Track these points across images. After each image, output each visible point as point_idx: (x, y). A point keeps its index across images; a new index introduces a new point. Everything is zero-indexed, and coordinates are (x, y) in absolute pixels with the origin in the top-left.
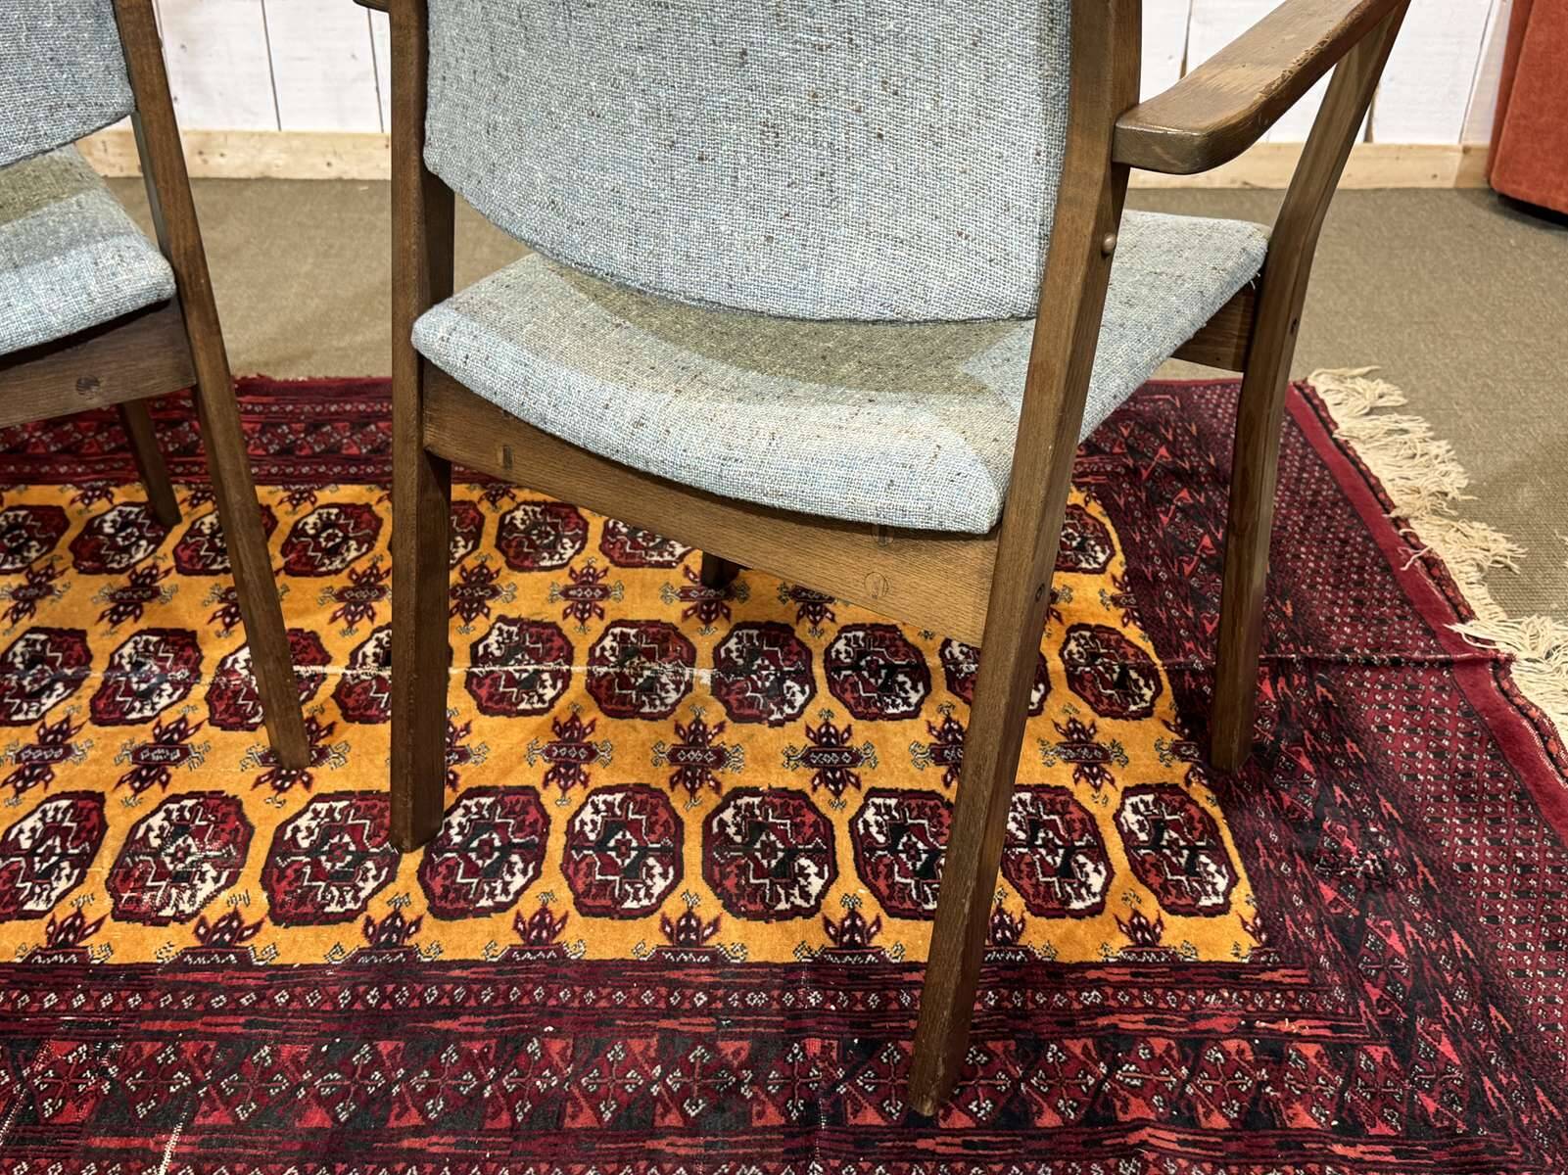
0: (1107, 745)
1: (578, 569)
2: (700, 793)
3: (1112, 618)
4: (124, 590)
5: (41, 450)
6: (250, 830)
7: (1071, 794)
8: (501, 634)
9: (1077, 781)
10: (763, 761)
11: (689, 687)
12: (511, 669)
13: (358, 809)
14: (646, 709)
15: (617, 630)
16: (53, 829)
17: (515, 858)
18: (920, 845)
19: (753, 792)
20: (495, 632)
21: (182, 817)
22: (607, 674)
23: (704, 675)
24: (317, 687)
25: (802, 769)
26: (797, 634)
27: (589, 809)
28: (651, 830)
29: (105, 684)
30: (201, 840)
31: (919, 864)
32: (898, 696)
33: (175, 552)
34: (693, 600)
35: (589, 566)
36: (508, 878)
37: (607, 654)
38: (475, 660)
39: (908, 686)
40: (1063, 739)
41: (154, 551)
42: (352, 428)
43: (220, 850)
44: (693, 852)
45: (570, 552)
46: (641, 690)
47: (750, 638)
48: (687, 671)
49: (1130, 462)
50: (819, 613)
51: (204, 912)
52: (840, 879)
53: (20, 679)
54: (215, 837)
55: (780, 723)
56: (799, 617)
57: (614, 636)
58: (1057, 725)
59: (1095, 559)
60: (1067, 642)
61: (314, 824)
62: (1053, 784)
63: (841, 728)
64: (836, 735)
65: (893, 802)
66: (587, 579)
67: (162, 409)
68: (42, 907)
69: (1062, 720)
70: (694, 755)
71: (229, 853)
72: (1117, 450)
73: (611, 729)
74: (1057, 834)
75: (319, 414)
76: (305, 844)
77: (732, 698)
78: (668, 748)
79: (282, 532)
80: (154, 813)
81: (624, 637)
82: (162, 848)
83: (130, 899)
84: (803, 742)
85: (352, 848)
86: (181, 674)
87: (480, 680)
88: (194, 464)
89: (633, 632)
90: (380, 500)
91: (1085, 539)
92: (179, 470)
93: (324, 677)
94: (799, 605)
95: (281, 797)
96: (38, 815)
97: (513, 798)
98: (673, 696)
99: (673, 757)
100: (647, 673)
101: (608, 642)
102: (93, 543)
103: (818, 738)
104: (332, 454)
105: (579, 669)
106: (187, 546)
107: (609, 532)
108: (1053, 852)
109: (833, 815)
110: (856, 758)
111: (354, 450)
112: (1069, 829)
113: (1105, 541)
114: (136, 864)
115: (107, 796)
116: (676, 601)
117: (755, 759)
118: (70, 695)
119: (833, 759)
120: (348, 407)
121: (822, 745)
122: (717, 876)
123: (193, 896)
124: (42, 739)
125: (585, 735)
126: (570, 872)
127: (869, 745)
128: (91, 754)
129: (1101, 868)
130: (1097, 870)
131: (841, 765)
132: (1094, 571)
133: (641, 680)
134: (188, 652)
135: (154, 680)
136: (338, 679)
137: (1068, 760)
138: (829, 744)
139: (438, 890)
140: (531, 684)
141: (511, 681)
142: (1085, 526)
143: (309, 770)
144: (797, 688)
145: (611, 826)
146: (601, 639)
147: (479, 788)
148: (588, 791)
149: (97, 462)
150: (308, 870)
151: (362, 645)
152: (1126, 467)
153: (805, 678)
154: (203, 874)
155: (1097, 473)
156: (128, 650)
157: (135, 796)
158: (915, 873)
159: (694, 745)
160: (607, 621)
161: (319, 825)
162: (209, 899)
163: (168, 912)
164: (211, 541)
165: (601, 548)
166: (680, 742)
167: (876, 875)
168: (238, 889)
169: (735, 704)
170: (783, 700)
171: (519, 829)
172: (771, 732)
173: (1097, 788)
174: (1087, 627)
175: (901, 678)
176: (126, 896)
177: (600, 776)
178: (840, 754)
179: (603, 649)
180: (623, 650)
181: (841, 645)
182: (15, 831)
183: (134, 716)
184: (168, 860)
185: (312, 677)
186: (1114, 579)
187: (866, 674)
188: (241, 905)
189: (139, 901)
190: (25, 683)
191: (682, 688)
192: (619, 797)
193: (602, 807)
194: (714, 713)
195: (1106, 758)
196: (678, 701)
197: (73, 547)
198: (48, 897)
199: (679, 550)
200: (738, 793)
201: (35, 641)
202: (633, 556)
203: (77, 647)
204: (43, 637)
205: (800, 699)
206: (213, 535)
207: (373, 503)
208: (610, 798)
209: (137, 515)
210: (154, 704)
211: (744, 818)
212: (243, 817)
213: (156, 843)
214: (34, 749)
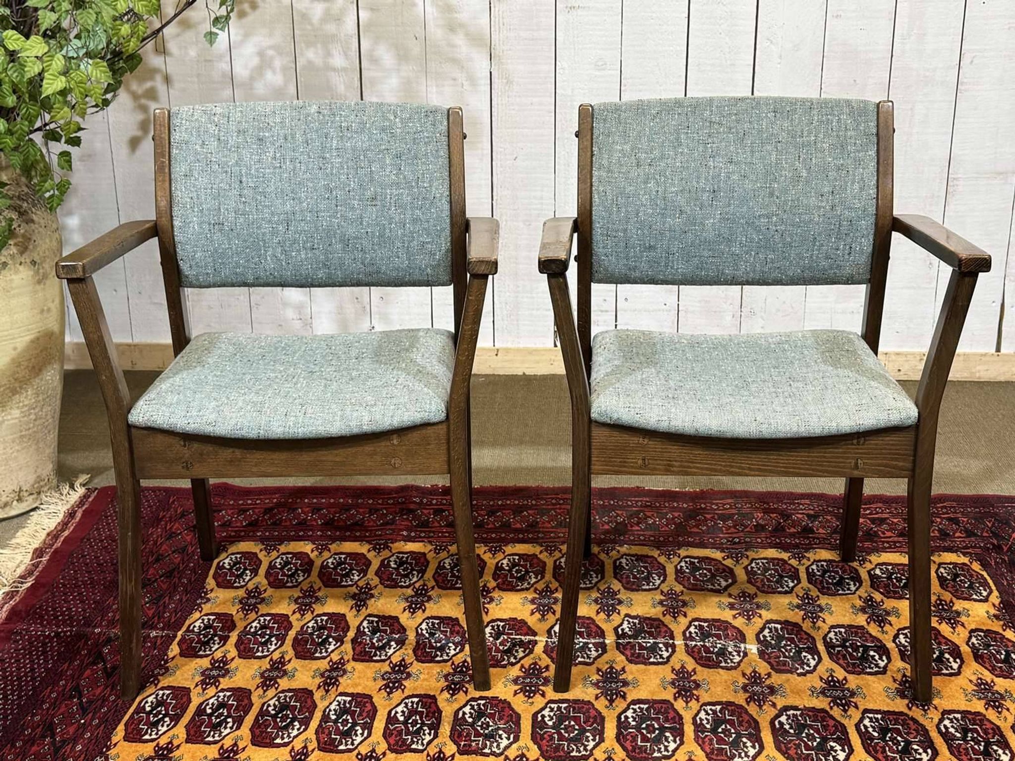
0: (1002, 692)
1: (665, 590)
2: (764, 707)
3: (997, 626)
4: (412, 597)
5: (341, 524)
6: (518, 717)
7: (985, 716)
8: (629, 624)
9: (987, 709)
10: (798, 693)
11: (746, 654)
12: (640, 641)
13: (574, 708)
14: (723, 664)
15: (696, 623)
16: (413, 712)
17: (668, 734)
18: (899, 738)
19: (796, 708)
20: (626, 623)
21: (480, 709)
22: (696, 645)
23: (753, 648)
24: (533, 647)
25: (821, 697)
26: (804, 629)
27: (703, 713)
28: (740, 724)
29: (417, 642)
30: (494, 720)
31: (900, 748)
32: (871, 663)
33: (433, 577)
34: (737, 609)
35: (672, 590)
36: (666, 744)
37: (694, 635)
38: (619, 637)
39: (877, 657)
40: (975, 688)
41: (422, 577)
42: (514, 514)
43: (505, 725)
44: (767, 737)
45: (658, 582)
46: (718, 654)
47: (776, 629)
48: (742, 645)
49: (995, 542)
50: (815, 617)
51: (506, 753)
52: (855, 753)
53: (371, 640)
54: (500, 719)
55: (804, 674)
56: (804, 619)
57: (696, 626)
58: (971, 681)
59: (981, 594)
60: (970, 638)
61: (552, 714)
62: (973, 711)
63: (841, 678)
64: (838, 681)
65: (879, 716)
66: (671, 595)
67: (403, 503)
68: (420, 747)
69: (974, 678)
70: (757, 689)
71: (510, 726)
72: (985, 534)
73: (706, 673)
74: (979, 734)
75: (493, 506)
76: (550, 723)
77: (772, 660)
78: (741, 684)
79: (490, 568)
80: (465, 706)
81: (701, 628)
82: (473, 723)
83: (464, 745)
84: (819, 685)
85: (577, 727)
86: (458, 639)
87: (625, 646)
88: (430, 532)
89: (706, 624)
90: (541, 552)
91: (972, 583)
92: (423, 535)
93: (536, 642)
94: (802, 613)
95: (530, 700)
96: (403, 705)
97: (660, 705)
98: (737, 659)
99: (745, 688)
100: (719, 646)
101: (692, 629)
102: (387, 573)
103: (827, 682)
104: (506, 526)
105: (679, 642)
106: (440, 575)
107: (679, 572)
108: (978, 743)
109: (845, 722)
110: (853, 694)
111: (518, 526)
112: (986, 732)
113: (985, 584)
114: (463, 730)
115: (437, 697)
116: (727, 610)
117: (792, 692)
118: (401, 648)
119: (839, 693)
120: (508, 502)
121: (830, 686)
122: (784, 749)
123: (498, 745)
124: (393, 668)
125: (691, 676)
126: (700, 742)
127: (859, 687)
128: (422, 676)
129: (1007, 752)
130: (1004, 753)
131: (845, 696)
132: (980, 601)
133: (716, 650)
134: (457, 628)
135: (443, 642)
136: (544, 643)
137: (980, 699)
138: (834, 686)
139: (630, 748)
140: (654, 649)
141: (641, 648)
142: (971, 576)
143: (541, 687)
144: (810, 657)
145: (717, 722)
146: (688, 627)
147: (638, 700)
148: (700, 704)
149: (377, 530)
150: (556, 736)
151: (552, 627)
152: (993, 544)
153: (814, 651)
154: (500, 736)
155: (975, 547)
156: (424, 626)
157: (451, 697)
158: (898, 752)
159: (755, 683)
160: (689, 619)
161: (555, 715)
162: (507, 747)
163: (487, 751)
164: (452, 572)
165: (676, 580)
166: (747, 682)
167: (876, 752)
168: (521, 743)
169: (775, 664)
170: (802, 664)
171: (667, 720)
172: (800, 679)
173: (1000, 713)
174: (981, 631)
175: (872, 653)
176: (462, 743)
177: (705, 697)
178: (843, 691)
179: (690, 633)
180: (702, 634)
181: (832, 635)
182: (393, 712)
183: (438, 659)
184: (479, 728)
185: (530, 642)
186: (994, 605)
187: (850, 650)
188: (525, 751)
189: (470, 746)
190: (374, 641)
191: (742, 654)
192: (718, 708)
193: (710, 712)
194: (763, 668)
195: (1003, 697)
196: (741, 661)
197: (377, 574)
198: (422, 743)
199: (724, 584)
200: (786, 709)
201: (373, 621)
202: (696, 585)
203: (396, 624)
204: (376, 619)
205: (813, 663)
206: (452, 569)
207: (537, 554)
208: (713, 708)
210: (447, 653)
211: (793, 721)
212: (513, 710)
213: (470, 720)
214: (390, 674)
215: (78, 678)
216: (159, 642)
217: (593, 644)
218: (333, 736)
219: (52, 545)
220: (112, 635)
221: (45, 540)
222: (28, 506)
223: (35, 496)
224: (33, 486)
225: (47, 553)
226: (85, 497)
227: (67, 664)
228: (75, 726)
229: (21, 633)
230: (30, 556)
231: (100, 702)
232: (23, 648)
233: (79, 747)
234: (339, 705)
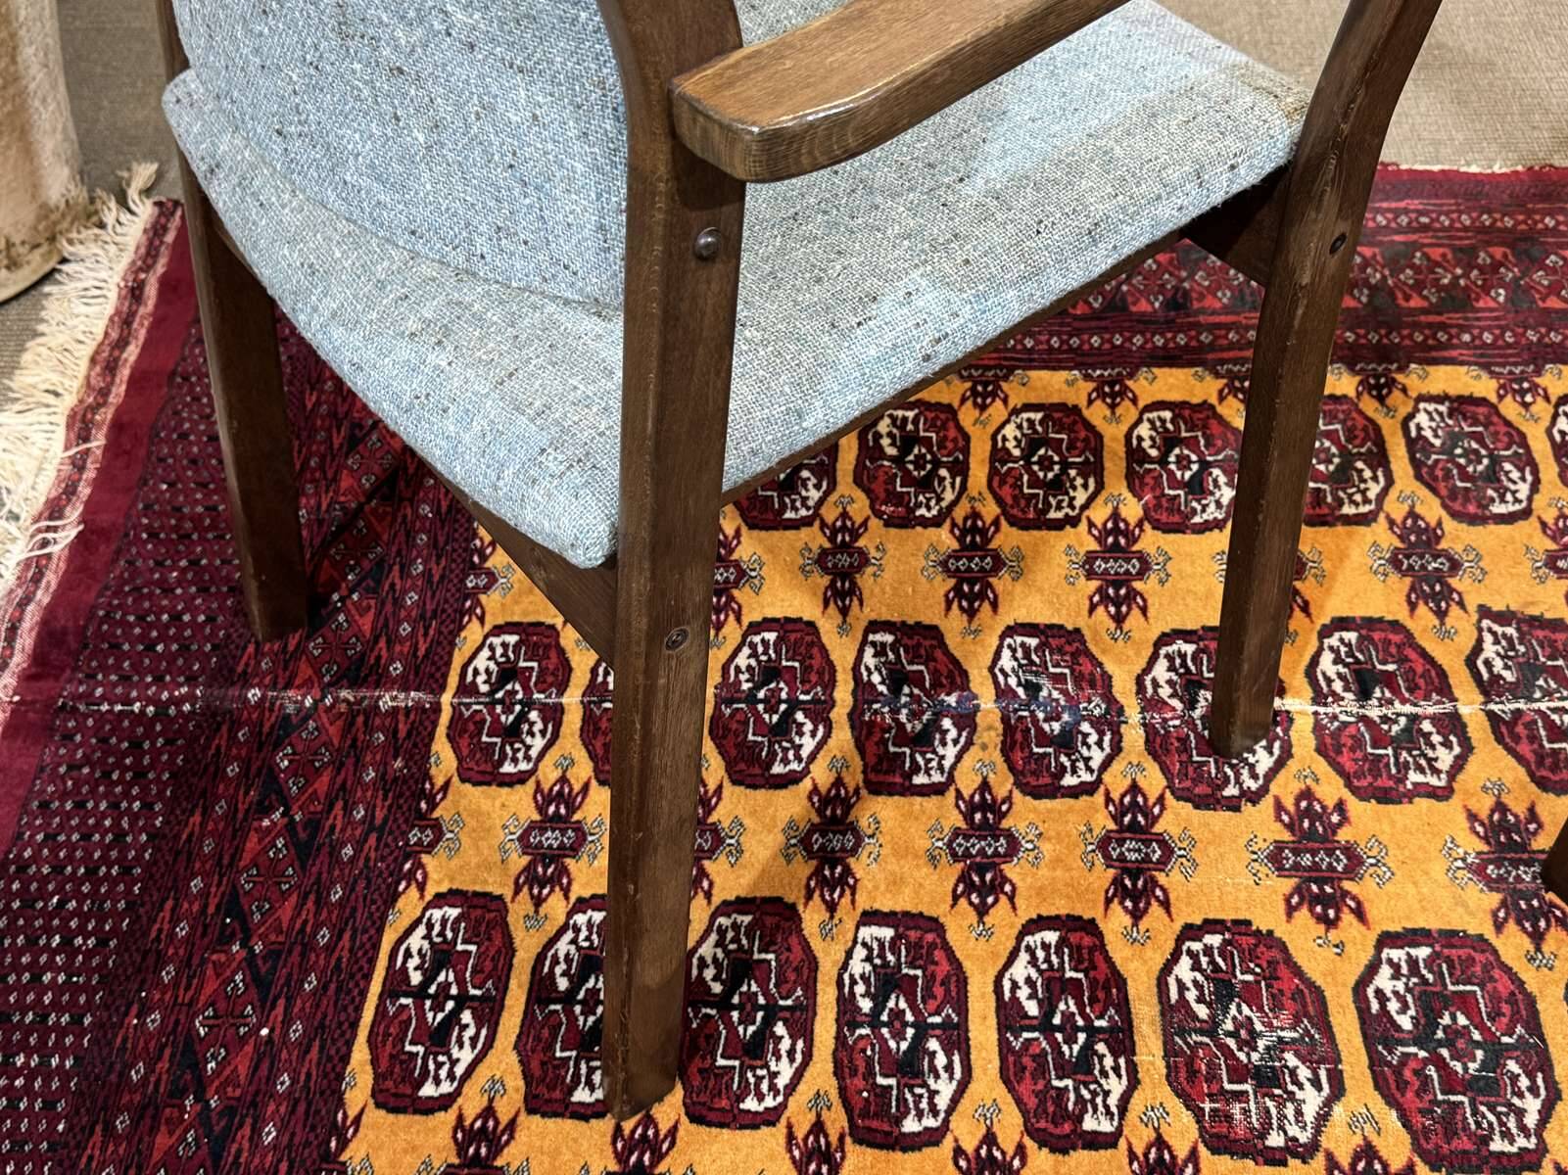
1: (1548, 519)
4: (955, 555)
6: (1318, 993)
8: (1497, 642)
12: (1543, 706)
16: (1055, 982)
20: (1488, 637)
21: (1212, 962)
24: (1286, 731)
29: (1005, 720)
30: (1261, 1009)
33: (990, 487)
38: (1484, 688)
41: (963, 486)
43: (1293, 1028)
45: (1523, 488)
51: (1324, 1142)
54: (1277, 1006)
61: (1400, 986)
68: (1106, 1125)
71: (1307, 1031)
76: (1405, 1023)
79: (1114, 453)
80: (1174, 957)
82: (1214, 1021)
83: (1214, 1112)
85: (1476, 1035)
86: (1095, 705)
87: (1510, 728)
90: (1220, 395)
95: (1332, 936)
96: (1024, 957)
102: (881, 473)
106: (1003, 479)
111: (1143, 306)
114: (1194, 1050)
115: (1102, 926)
118: (970, 741)
123: (1299, 1113)
124: (968, 818)
128: (1046, 847)
134: (1086, 666)
135: (1066, 717)
136: (1310, 721)
141: (1552, 728)
143: (1348, 886)
154: (1293, 1072)
156: (1007, 661)
157: (1135, 924)
161: (1408, 989)
162: (1323, 1118)
163: (1276, 1140)
168: (1352, 1102)
176: (1205, 1107)
183: (1069, 780)
184: (1231, 1043)
188: (1369, 1132)
189: (1229, 1117)
190: (903, 718)
198: (1107, 1107)
201: (883, 645)
203: (940, 655)
204: (890, 637)
206: (1027, 456)
207: (1213, 400)
209: (916, 421)
210: (1087, 760)
212: (1297, 971)
213: (1202, 1012)
214: (967, 838)
215: (230, 865)
216: (403, 728)
217: (1435, 719)
218: (881, 1081)
219: (104, 393)
220: (290, 709)
221: (88, 378)
222: (34, 271)
223: (45, 248)
224: (35, 228)
225: (99, 426)
226: (156, 230)
227: (197, 818)
228: (249, 1049)
229: (75, 709)
230: (60, 434)
231: (295, 957)
232: (87, 760)
233: (270, 1133)
234: (869, 959)
